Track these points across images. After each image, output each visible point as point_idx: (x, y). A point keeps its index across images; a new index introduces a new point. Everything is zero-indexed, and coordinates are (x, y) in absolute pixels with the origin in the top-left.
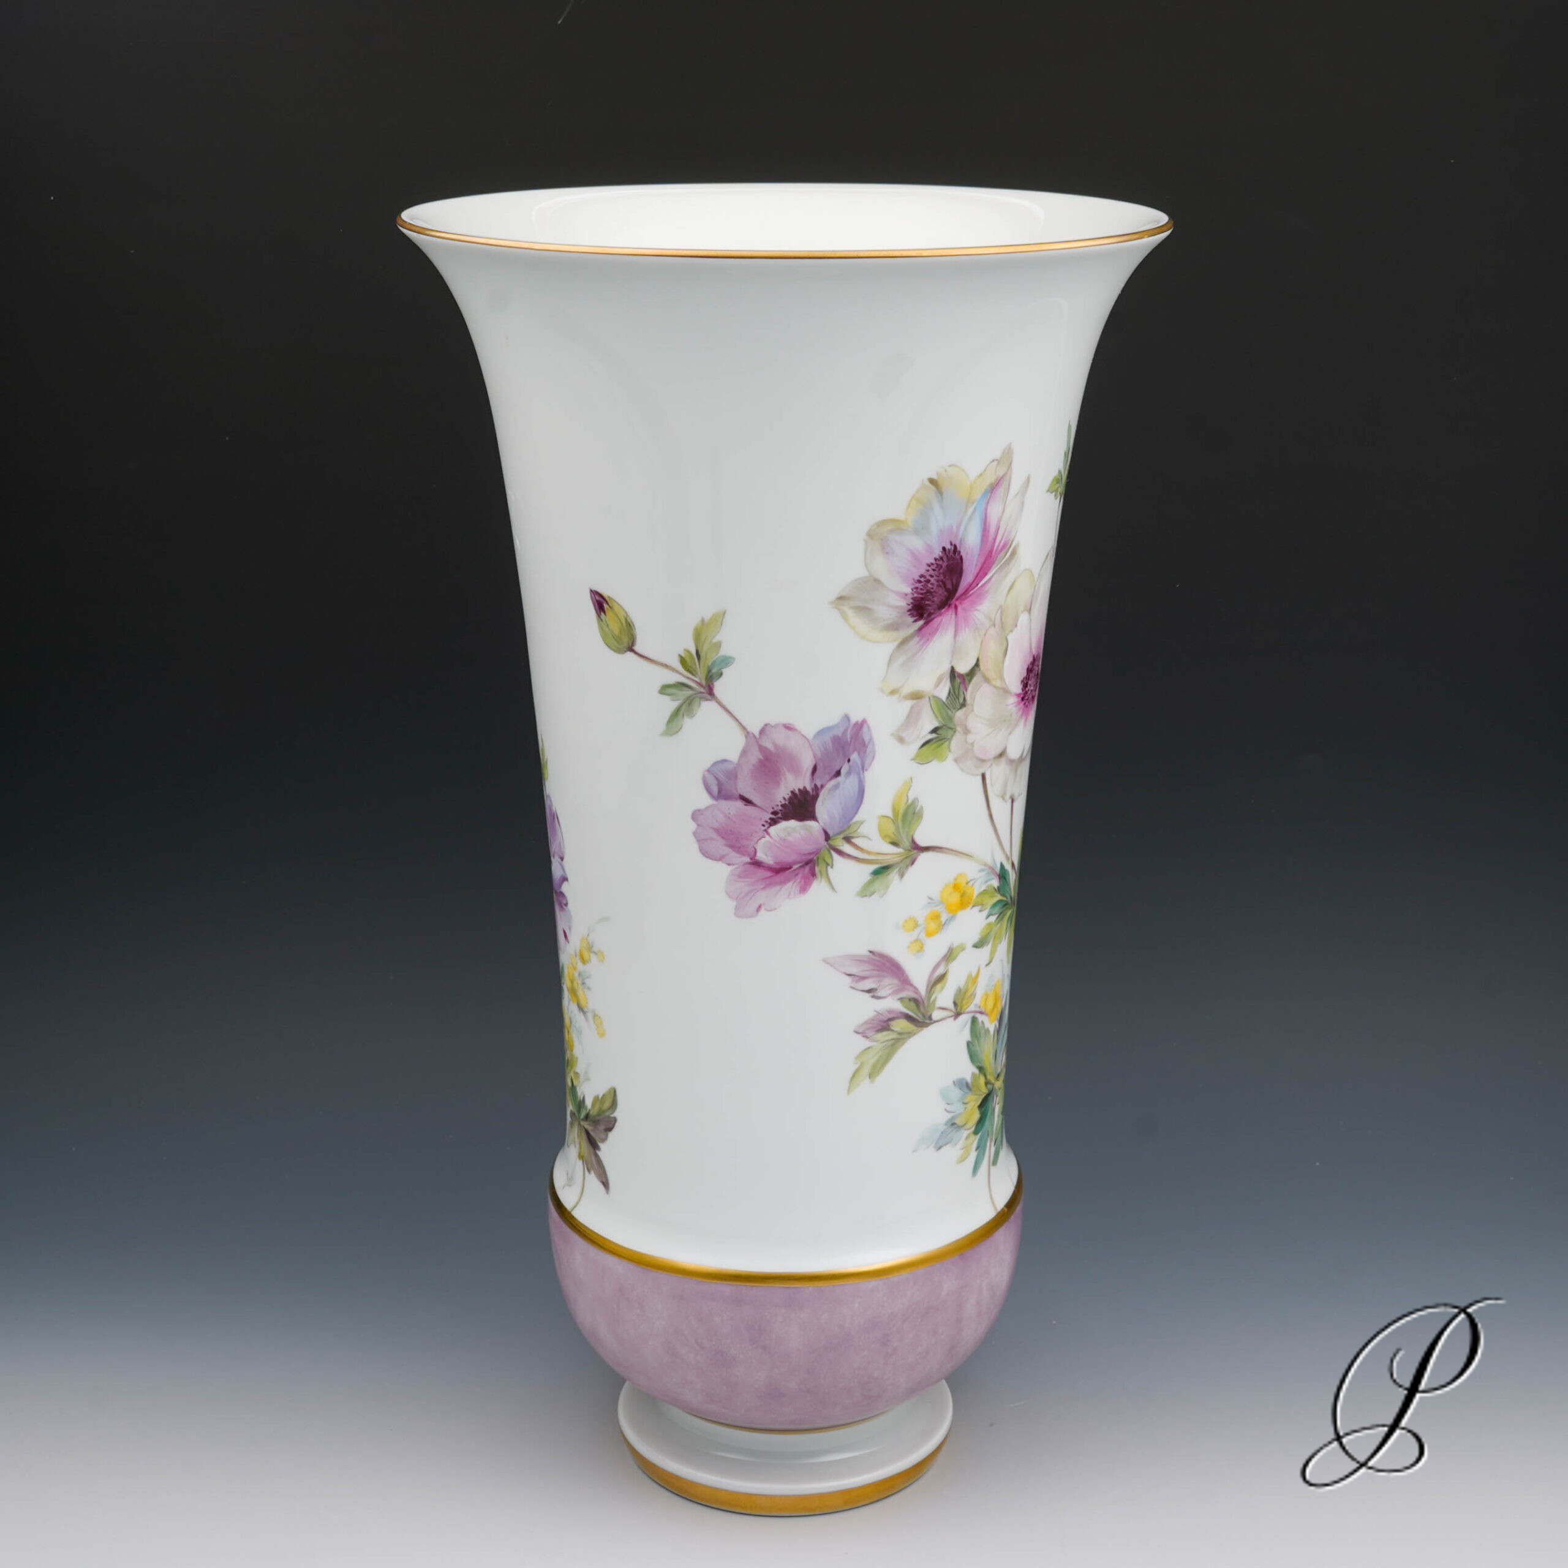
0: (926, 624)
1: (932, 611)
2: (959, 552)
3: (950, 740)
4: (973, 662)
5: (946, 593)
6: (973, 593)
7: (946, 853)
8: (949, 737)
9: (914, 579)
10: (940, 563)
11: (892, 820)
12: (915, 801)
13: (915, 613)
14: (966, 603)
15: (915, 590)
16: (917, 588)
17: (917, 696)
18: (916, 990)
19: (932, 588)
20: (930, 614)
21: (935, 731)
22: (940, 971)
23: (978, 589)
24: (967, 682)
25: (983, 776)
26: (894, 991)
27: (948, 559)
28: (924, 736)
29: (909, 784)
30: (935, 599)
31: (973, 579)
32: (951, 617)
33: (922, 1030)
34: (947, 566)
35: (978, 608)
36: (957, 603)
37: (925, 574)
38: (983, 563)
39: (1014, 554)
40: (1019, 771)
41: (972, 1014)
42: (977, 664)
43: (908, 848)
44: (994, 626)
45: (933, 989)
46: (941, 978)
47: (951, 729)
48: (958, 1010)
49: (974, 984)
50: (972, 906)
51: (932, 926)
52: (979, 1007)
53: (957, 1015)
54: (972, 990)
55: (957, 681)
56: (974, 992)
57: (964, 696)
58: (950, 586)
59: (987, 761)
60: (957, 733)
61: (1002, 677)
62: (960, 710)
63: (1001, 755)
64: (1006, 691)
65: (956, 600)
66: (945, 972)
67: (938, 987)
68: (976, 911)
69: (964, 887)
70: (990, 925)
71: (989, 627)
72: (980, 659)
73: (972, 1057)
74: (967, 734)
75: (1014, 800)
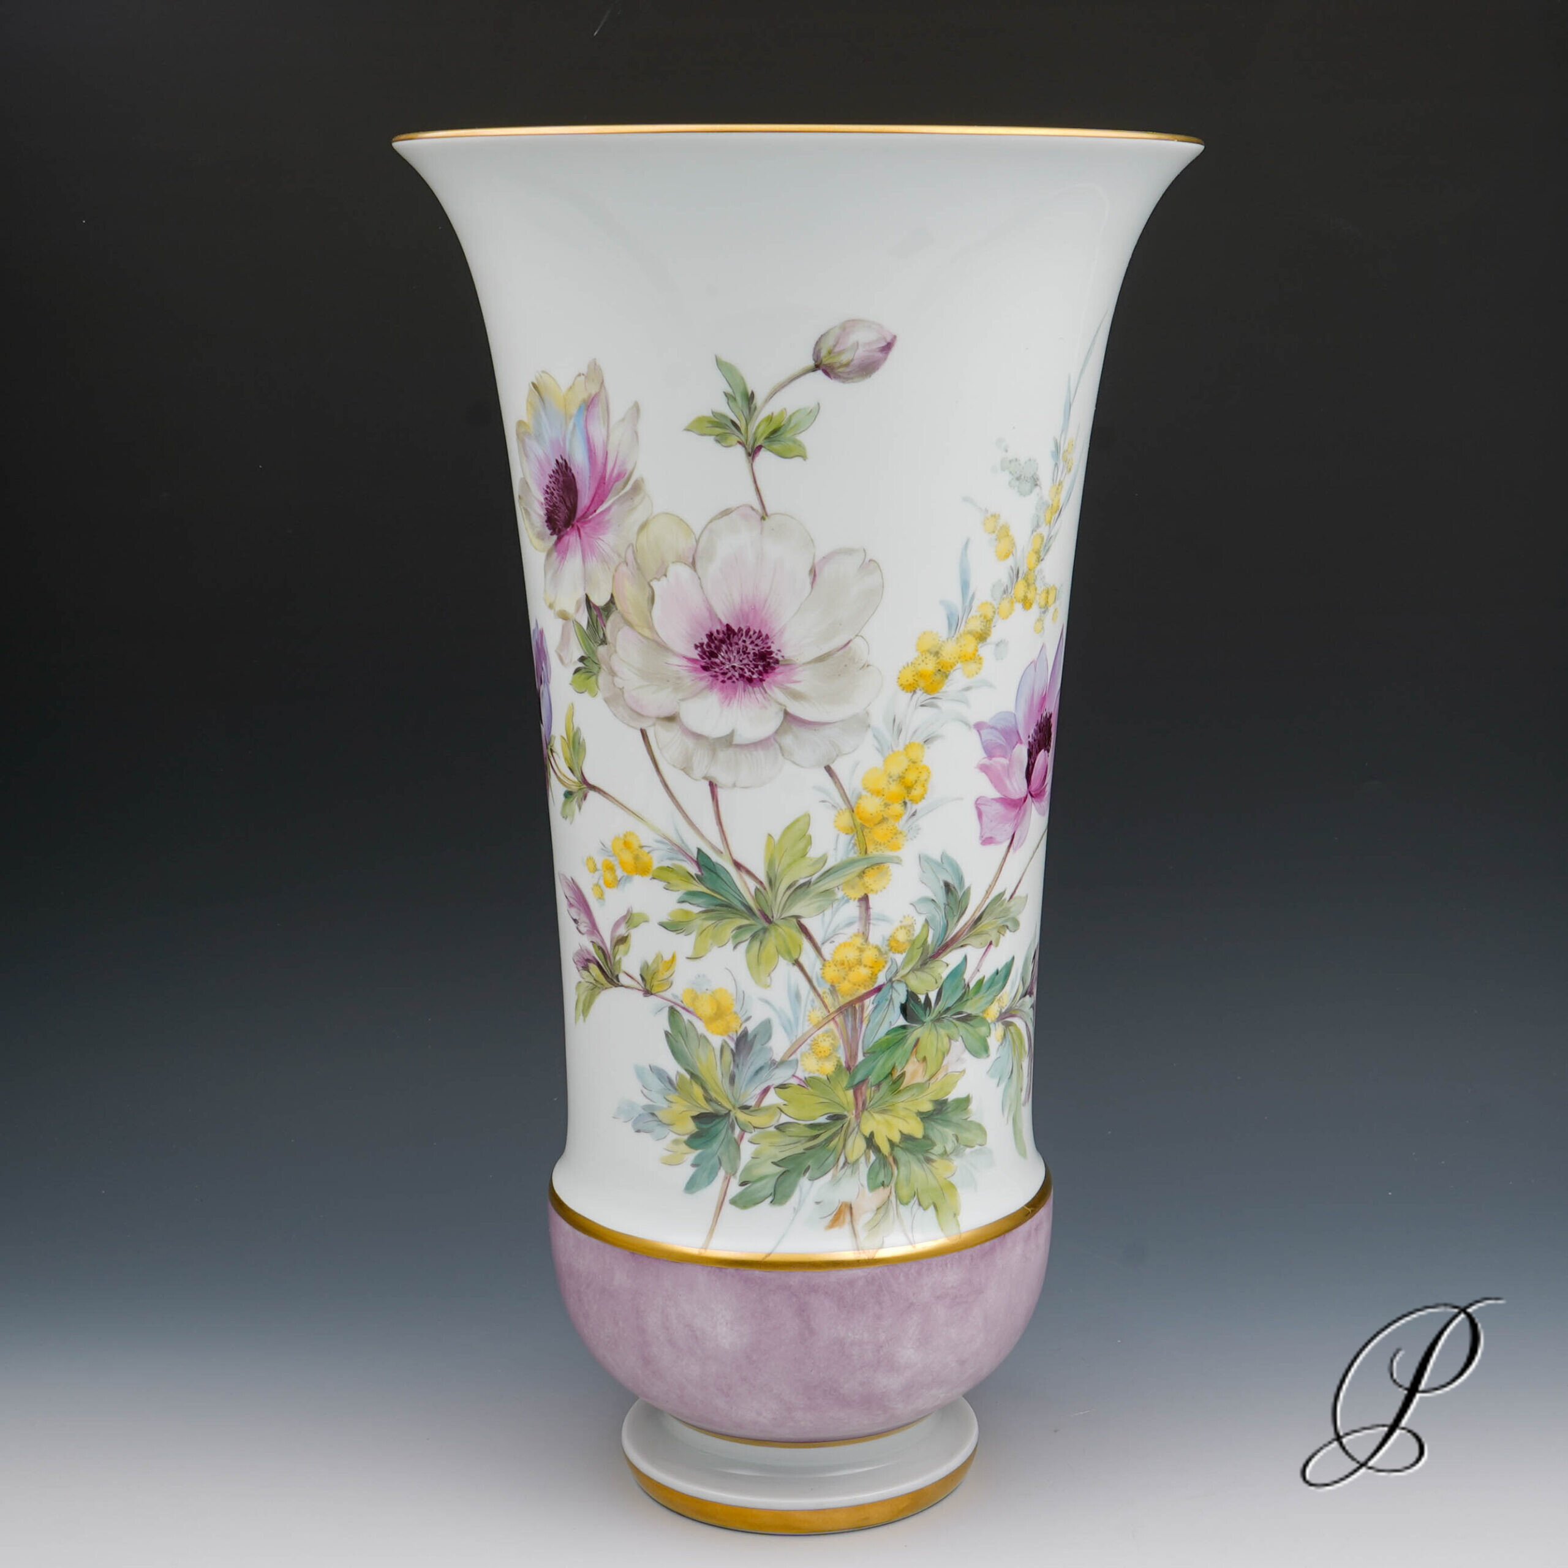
0: (559, 539)
1: (561, 528)
2: (571, 470)
3: (596, 674)
4: (608, 598)
5: (567, 511)
6: (593, 518)
7: (607, 798)
8: (595, 672)
9: (544, 489)
10: (557, 476)
11: (568, 745)
12: (578, 729)
13: (550, 526)
14: (588, 528)
15: (546, 501)
16: (547, 499)
17: (564, 616)
18: (603, 941)
19: (557, 503)
20: (560, 531)
21: (582, 659)
22: (622, 931)
23: (596, 516)
24: (604, 618)
25: (644, 733)
26: (588, 932)
27: (563, 474)
28: (575, 662)
29: (572, 710)
30: (560, 514)
31: (589, 505)
32: (577, 540)
33: (612, 988)
34: (563, 481)
35: (601, 537)
36: (579, 525)
37: (550, 486)
38: (598, 488)
39: (637, 488)
40: (723, 755)
41: (671, 1004)
42: (612, 601)
43: (580, 780)
44: (627, 564)
45: (617, 947)
46: (623, 940)
47: (596, 663)
48: (648, 987)
49: (668, 970)
50: (651, 877)
51: (609, 876)
52: (682, 1002)
53: (648, 993)
54: (667, 974)
55: (595, 613)
56: (670, 980)
57: (602, 633)
58: (569, 504)
59: (649, 717)
60: (602, 670)
61: (651, 628)
62: (601, 646)
63: (671, 719)
64: (662, 647)
65: (577, 521)
66: (626, 935)
67: (622, 948)
68: (659, 885)
69: (637, 850)
70: (687, 913)
71: (620, 564)
72: (614, 595)
73: (676, 1054)
74: (613, 676)
75: (716, 785)
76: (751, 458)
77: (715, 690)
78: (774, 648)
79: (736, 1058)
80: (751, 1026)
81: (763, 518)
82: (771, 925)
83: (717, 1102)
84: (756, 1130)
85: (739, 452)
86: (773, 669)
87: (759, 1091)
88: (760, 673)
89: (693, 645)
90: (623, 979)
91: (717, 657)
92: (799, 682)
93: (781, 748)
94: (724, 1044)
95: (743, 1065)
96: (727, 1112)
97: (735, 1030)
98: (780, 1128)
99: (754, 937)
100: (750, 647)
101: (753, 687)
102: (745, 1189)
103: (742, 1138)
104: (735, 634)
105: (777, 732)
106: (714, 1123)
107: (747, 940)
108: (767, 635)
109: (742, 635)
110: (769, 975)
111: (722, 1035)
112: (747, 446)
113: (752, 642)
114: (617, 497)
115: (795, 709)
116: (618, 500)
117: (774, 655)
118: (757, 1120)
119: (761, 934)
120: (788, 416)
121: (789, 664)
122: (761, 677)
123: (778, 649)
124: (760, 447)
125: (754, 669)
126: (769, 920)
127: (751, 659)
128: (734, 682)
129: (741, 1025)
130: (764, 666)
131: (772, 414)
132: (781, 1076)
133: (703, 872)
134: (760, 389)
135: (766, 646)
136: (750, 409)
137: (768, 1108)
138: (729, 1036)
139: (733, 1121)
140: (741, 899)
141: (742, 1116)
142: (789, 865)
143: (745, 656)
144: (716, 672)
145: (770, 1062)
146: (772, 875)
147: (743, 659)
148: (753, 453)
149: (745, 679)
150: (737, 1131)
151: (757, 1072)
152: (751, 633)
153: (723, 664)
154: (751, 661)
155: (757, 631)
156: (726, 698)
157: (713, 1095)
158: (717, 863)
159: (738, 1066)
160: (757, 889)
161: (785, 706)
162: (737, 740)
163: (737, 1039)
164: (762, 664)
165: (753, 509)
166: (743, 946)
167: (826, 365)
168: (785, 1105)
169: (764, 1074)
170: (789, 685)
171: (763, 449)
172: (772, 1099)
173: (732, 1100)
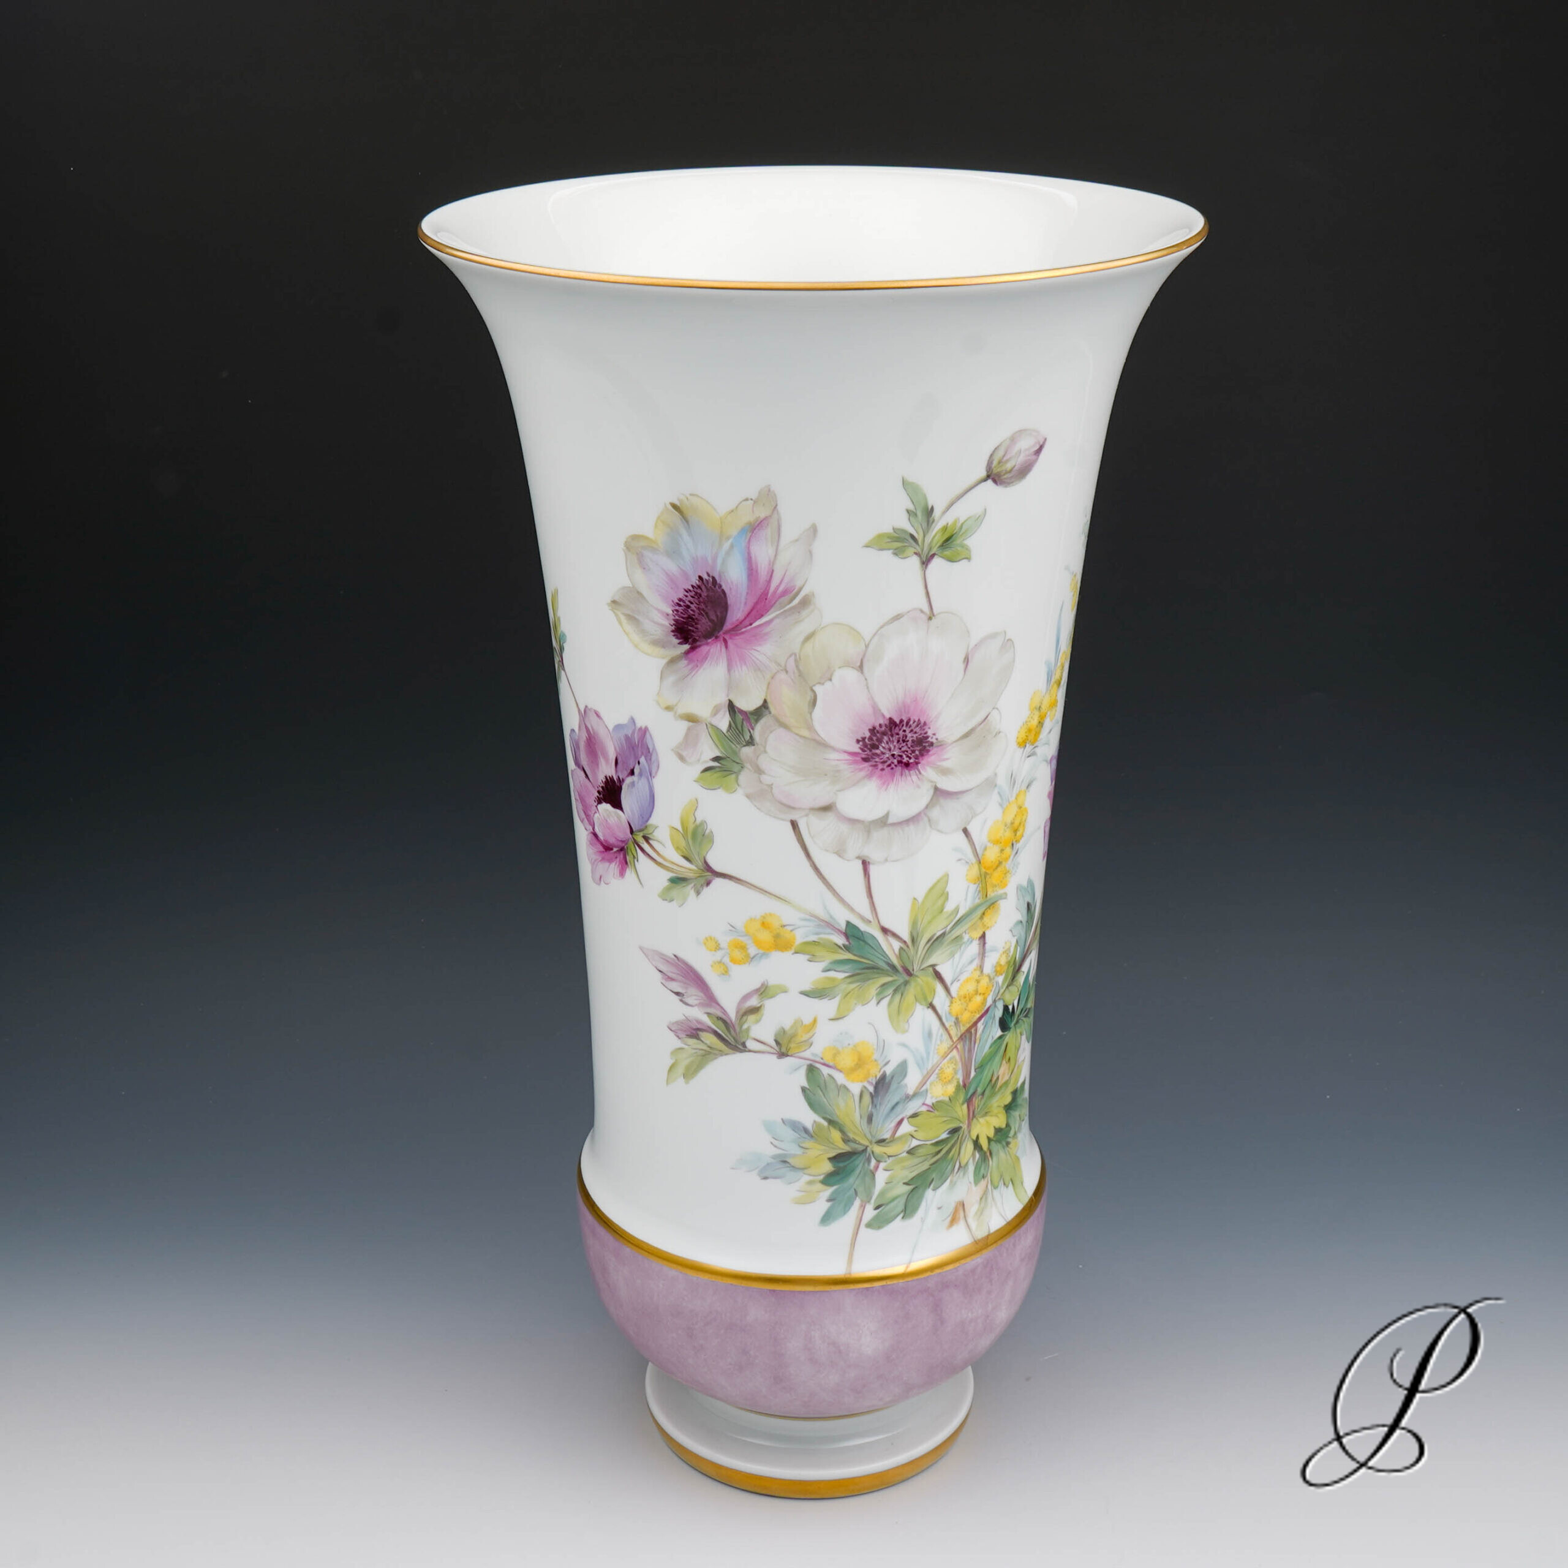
0: (693, 649)
1: (697, 638)
2: (720, 586)
3: (737, 774)
4: (760, 703)
5: (711, 623)
6: (745, 631)
7: (742, 885)
8: (736, 770)
9: (673, 601)
10: (699, 591)
11: (682, 835)
12: (703, 823)
13: (679, 635)
14: (738, 640)
15: (675, 612)
16: (677, 611)
17: (691, 719)
18: (724, 1012)
19: (694, 615)
20: (695, 641)
21: (716, 759)
22: (754, 1002)
23: (752, 629)
24: (753, 721)
25: (794, 825)
26: (700, 1003)
27: (708, 590)
28: (706, 762)
29: (695, 804)
30: (699, 626)
31: (743, 618)
32: (721, 650)
33: (734, 1053)
34: (707, 596)
35: (759, 648)
36: (727, 637)
37: (684, 599)
38: (757, 603)
39: (806, 602)
40: (878, 835)
41: (809, 1062)
42: (765, 705)
43: (702, 868)
44: (787, 672)
45: (745, 1018)
46: (755, 1010)
47: (738, 763)
48: (784, 1050)
49: (808, 1032)
50: (793, 951)
51: (737, 954)
52: (822, 1059)
53: (782, 1055)
54: (805, 1037)
55: (739, 717)
56: (810, 1041)
57: (749, 734)
58: (714, 618)
59: (800, 809)
60: (745, 769)
61: (810, 727)
62: (746, 747)
63: (827, 808)
64: (823, 745)
65: (724, 634)
66: (759, 1005)
67: (751, 1018)
68: (802, 958)
69: (779, 929)
70: (833, 980)
71: (778, 671)
72: (769, 701)
73: (813, 1105)
74: (760, 774)
75: (869, 862)
76: (924, 566)
77: (874, 778)
78: (930, 733)
79: (874, 1099)
80: (889, 1070)
81: (930, 618)
82: (912, 978)
83: (855, 1141)
84: (890, 1158)
85: (915, 561)
86: (928, 751)
87: (893, 1124)
88: (916, 757)
89: (855, 741)
90: (751, 1044)
91: (878, 748)
92: (947, 759)
93: (929, 820)
94: (864, 1089)
95: (880, 1104)
96: (864, 1148)
97: (874, 1075)
98: (910, 1152)
99: (895, 991)
100: (909, 735)
101: (909, 770)
102: (878, 1213)
103: (877, 1168)
104: (895, 725)
105: (927, 807)
106: (852, 1159)
107: (889, 995)
108: (925, 722)
109: (903, 726)
110: (908, 1021)
111: (861, 1081)
112: (922, 556)
113: (912, 731)
114: (782, 611)
115: (945, 784)
116: (782, 613)
117: (929, 739)
118: (890, 1150)
119: (902, 987)
120: (960, 524)
121: (941, 745)
122: (917, 761)
123: (933, 733)
124: (933, 555)
125: (911, 754)
126: (909, 973)
127: (909, 746)
128: (892, 768)
129: (881, 1069)
130: (920, 751)
131: (948, 524)
132: (913, 1106)
133: (850, 941)
134: (938, 502)
135: (923, 732)
136: (928, 522)
137: (901, 1138)
138: (869, 1082)
139: (869, 1155)
140: (885, 960)
141: (878, 1149)
142: (930, 922)
143: (905, 744)
144: (876, 762)
145: (904, 1098)
146: (915, 935)
147: (903, 747)
148: (925, 562)
149: (903, 765)
150: (873, 1162)
151: (893, 1108)
152: (911, 722)
153: (883, 753)
154: (909, 748)
155: (917, 720)
156: (884, 783)
157: (851, 1136)
158: (865, 932)
159: (876, 1106)
160: (901, 949)
161: (935, 782)
162: (891, 820)
163: (876, 1083)
164: (918, 748)
165: (922, 611)
166: (886, 1001)
167: (996, 474)
168: (916, 1131)
169: (899, 1108)
170: (939, 763)
171: (936, 557)
172: (906, 1128)
173: (870, 1137)
